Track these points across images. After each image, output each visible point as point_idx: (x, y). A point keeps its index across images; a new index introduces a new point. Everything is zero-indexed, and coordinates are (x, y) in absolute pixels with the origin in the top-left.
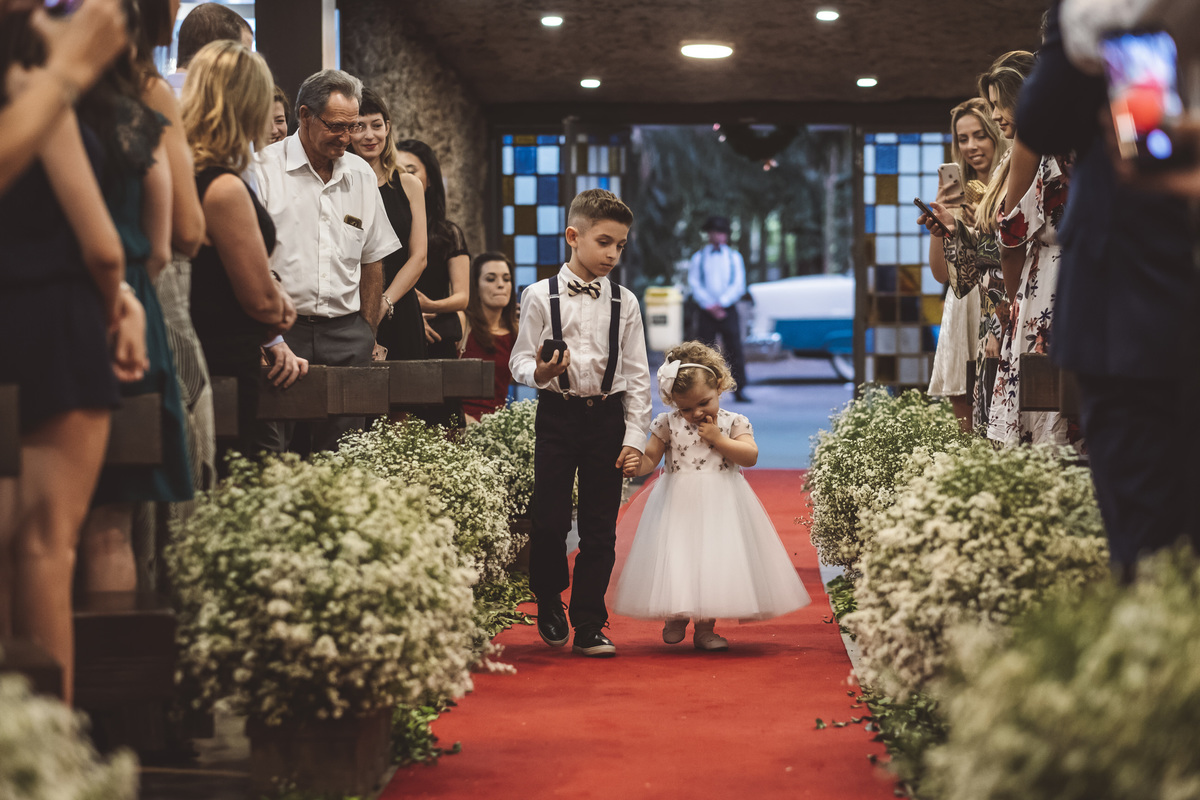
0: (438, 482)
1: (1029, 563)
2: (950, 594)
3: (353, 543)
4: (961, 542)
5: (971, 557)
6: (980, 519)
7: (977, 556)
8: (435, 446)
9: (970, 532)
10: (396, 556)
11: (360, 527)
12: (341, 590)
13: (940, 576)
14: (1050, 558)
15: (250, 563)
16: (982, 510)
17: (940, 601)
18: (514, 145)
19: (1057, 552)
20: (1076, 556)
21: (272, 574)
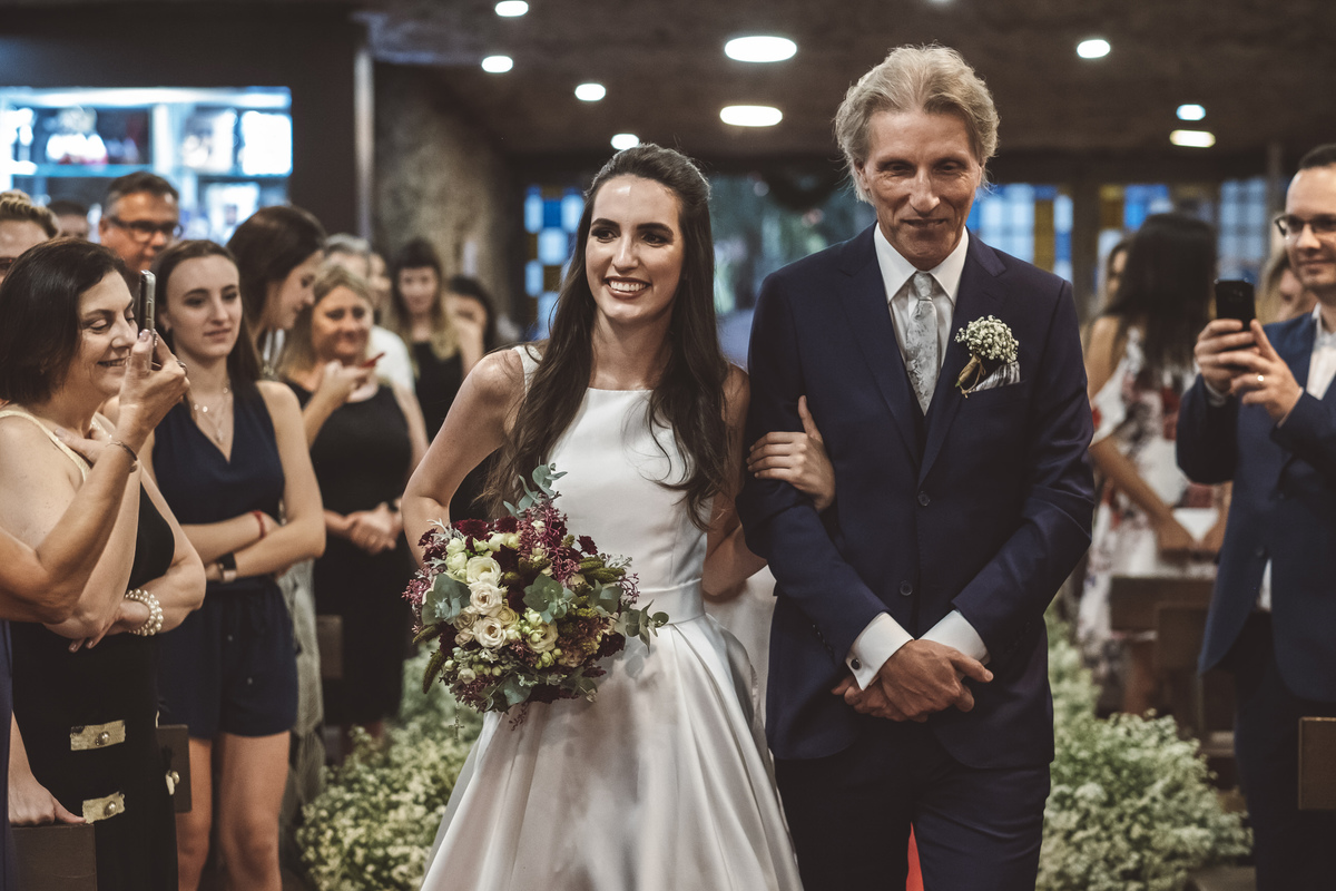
1: (1135, 856)
4: (1070, 833)
5: (1079, 847)
6: (1088, 810)
7: (1085, 848)
9: (1078, 823)
14: (1156, 851)
15: (387, 857)
16: (1089, 800)
18: (541, 196)
19: (1161, 845)
20: (1180, 849)
21: (411, 869)
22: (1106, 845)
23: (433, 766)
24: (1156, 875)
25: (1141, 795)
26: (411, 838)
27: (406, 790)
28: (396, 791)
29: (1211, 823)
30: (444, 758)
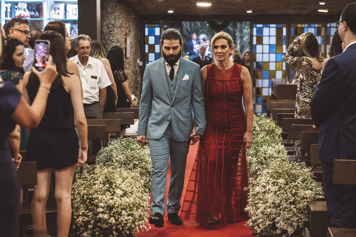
0: (136, 156)
1: (293, 198)
2: (273, 206)
3: (119, 192)
4: (276, 192)
5: (278, 196)
6: (281, 186)
7: (280, 196)
8: (135, 146)
9: (278, 189)
10: (130, 195)
11: (120, 186)
12: (117, 205)
13: (270, 201)
15: (92, 198)
16: (281, 184)
17: (270, 207)
18: (148, 27)
19: (300, 196)
20: (305, 196)
21: (98, 201)
22: (285, 195)
23: (106, 174)
24: (299, 203)
25: (295, 182)
26: (99, 193)
27: (98, 180)
28: (96, 180)
29: (314, 190)
30: (109, 172)
